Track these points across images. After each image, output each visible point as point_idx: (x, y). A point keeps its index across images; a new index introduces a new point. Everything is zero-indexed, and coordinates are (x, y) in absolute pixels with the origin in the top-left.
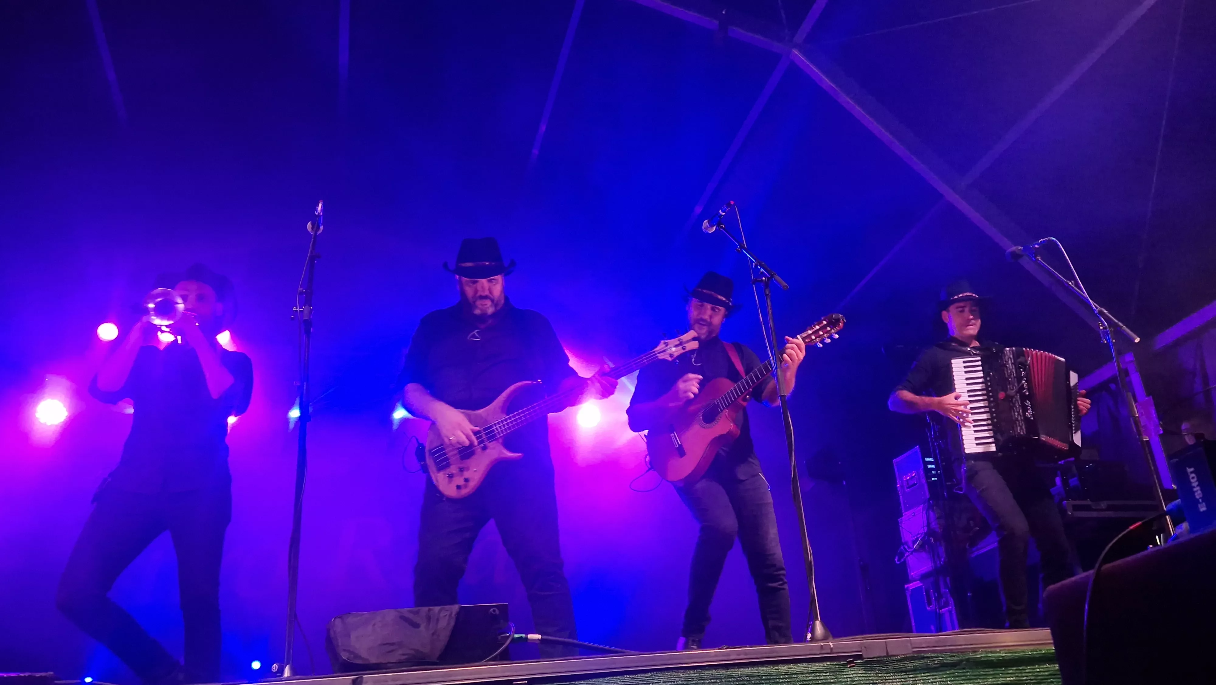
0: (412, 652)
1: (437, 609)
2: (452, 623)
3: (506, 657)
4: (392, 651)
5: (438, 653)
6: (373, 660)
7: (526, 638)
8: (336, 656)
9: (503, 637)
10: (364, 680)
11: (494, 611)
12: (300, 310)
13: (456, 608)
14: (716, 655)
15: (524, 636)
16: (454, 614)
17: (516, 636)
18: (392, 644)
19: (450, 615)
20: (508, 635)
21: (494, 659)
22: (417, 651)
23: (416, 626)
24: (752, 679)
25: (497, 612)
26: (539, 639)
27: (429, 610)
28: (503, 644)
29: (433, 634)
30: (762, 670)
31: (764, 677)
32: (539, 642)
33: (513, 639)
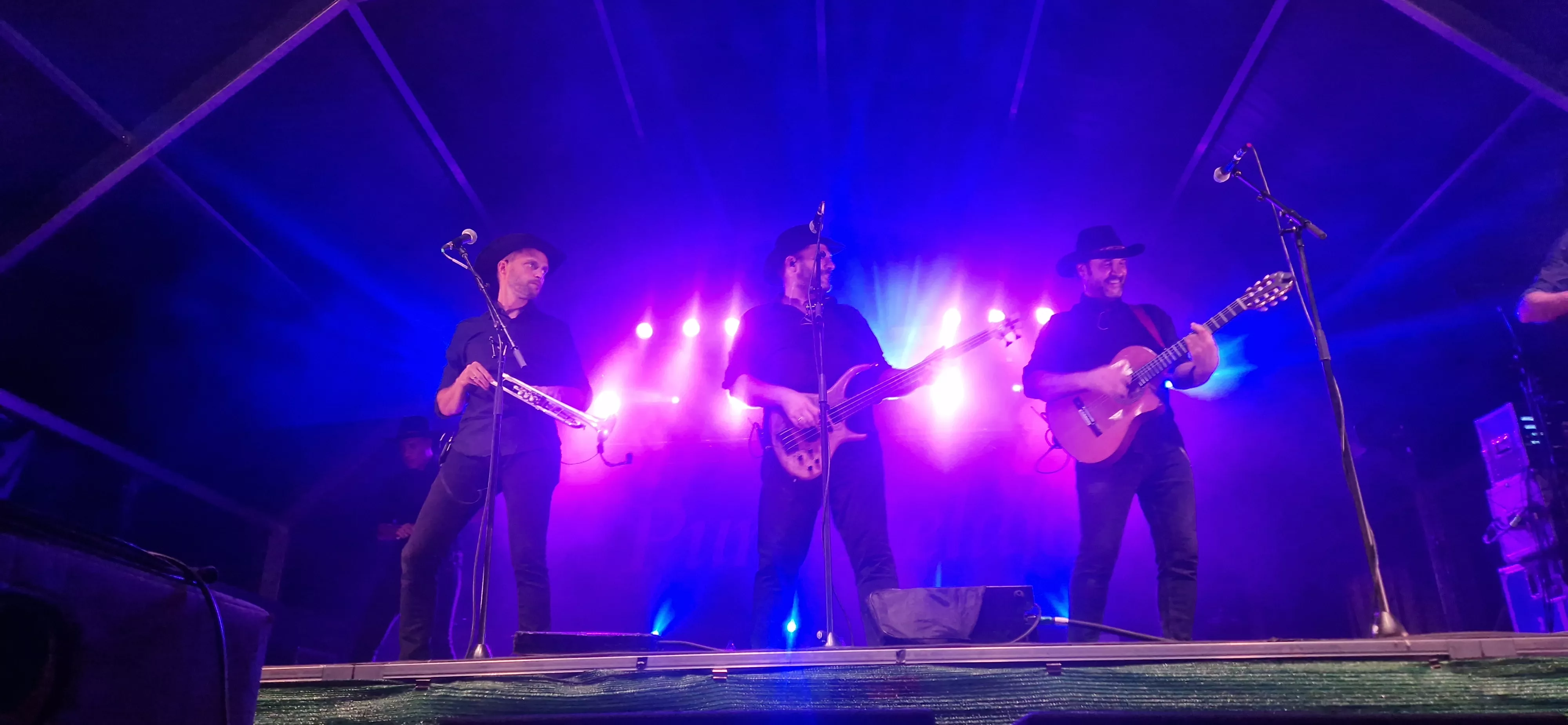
0: (946, 630)
1: (963, 589)
2: (980, 602)
3: (1036, 638)
4: (925, 628)
5: (968, 630)
6: (910, 635)
7: (1054, 621)
8: (878, 630)
9: (1029, 619)
10: (907, 654)
11: (1019, 593)
12: (812, 308)
13: (981, 589)
14: (1266, 647)
15: (1050, 618)
16: (980, 595)
17: (1043, 618)
18: (926, 621)
19: (977, 595)
20: (1035, 617)
21: (1024, 640)
22: (950, 629)
23: (945, 604)
24: (1310, 675)
25: (1022, 593)
26: (1066, 623)
27: (957, 591)
28: (1030, 627)
29: (962, 613)
30: (1321, 666)
31: (1325, 675)
32: (1067, 625)
33: (1041, 621)
